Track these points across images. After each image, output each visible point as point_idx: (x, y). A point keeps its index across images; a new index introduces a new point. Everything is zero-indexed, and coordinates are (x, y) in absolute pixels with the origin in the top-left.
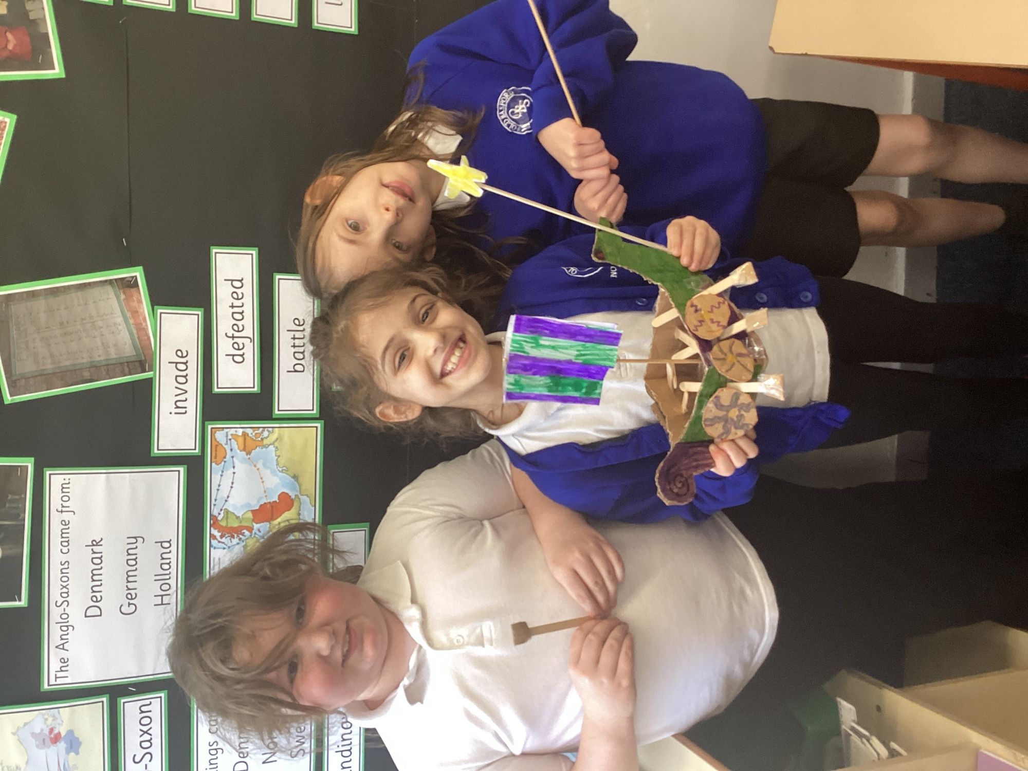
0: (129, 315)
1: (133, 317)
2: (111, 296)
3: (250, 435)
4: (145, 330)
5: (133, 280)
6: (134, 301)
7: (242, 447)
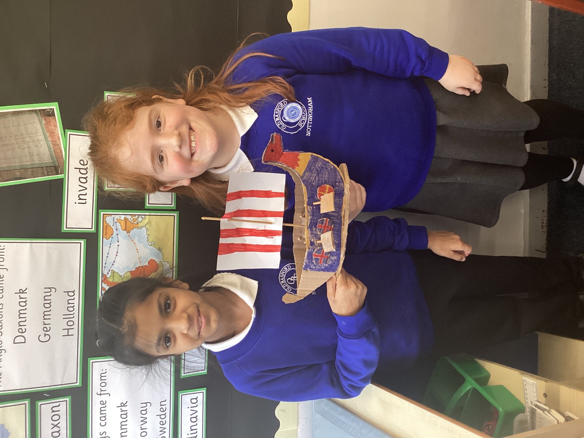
0: (48, 134)
1: (51, 136)
2: (35, 121)
3: (129, 220)
4: (58, 145)
5: (52, 111)
6: (51, 125)
7: (124, 228)
